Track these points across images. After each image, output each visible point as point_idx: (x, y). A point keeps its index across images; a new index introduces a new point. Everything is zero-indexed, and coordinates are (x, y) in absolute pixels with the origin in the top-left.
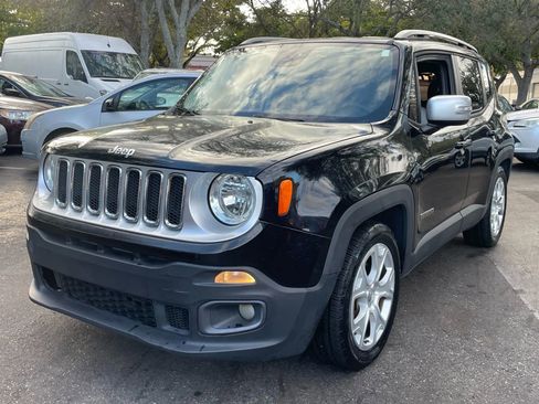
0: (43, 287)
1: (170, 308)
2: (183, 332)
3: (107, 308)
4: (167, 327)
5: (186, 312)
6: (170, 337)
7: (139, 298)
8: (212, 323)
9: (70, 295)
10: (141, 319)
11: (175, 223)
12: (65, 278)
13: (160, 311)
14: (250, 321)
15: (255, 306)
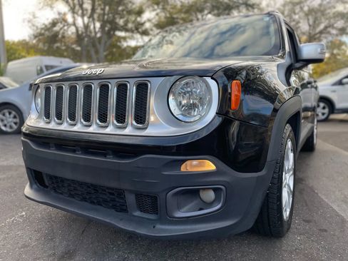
0: (35, 186)
1: (139, 196)
2: (152, 217)
3: (84, 199)
4: (138, 213)
5: (154, 199)
6: (140, 222)
7: (112, 189)
8: (179, 208)
9: (56, 191)
10: (114, 207)
11: (141, 123)
12: (51, 177)
13: (131, 199)
14: (210, 204)
15: (215, 190)
